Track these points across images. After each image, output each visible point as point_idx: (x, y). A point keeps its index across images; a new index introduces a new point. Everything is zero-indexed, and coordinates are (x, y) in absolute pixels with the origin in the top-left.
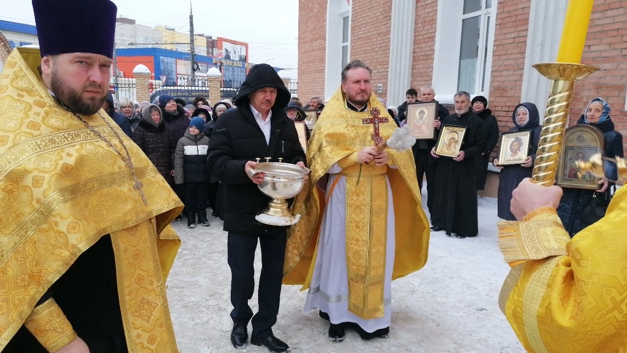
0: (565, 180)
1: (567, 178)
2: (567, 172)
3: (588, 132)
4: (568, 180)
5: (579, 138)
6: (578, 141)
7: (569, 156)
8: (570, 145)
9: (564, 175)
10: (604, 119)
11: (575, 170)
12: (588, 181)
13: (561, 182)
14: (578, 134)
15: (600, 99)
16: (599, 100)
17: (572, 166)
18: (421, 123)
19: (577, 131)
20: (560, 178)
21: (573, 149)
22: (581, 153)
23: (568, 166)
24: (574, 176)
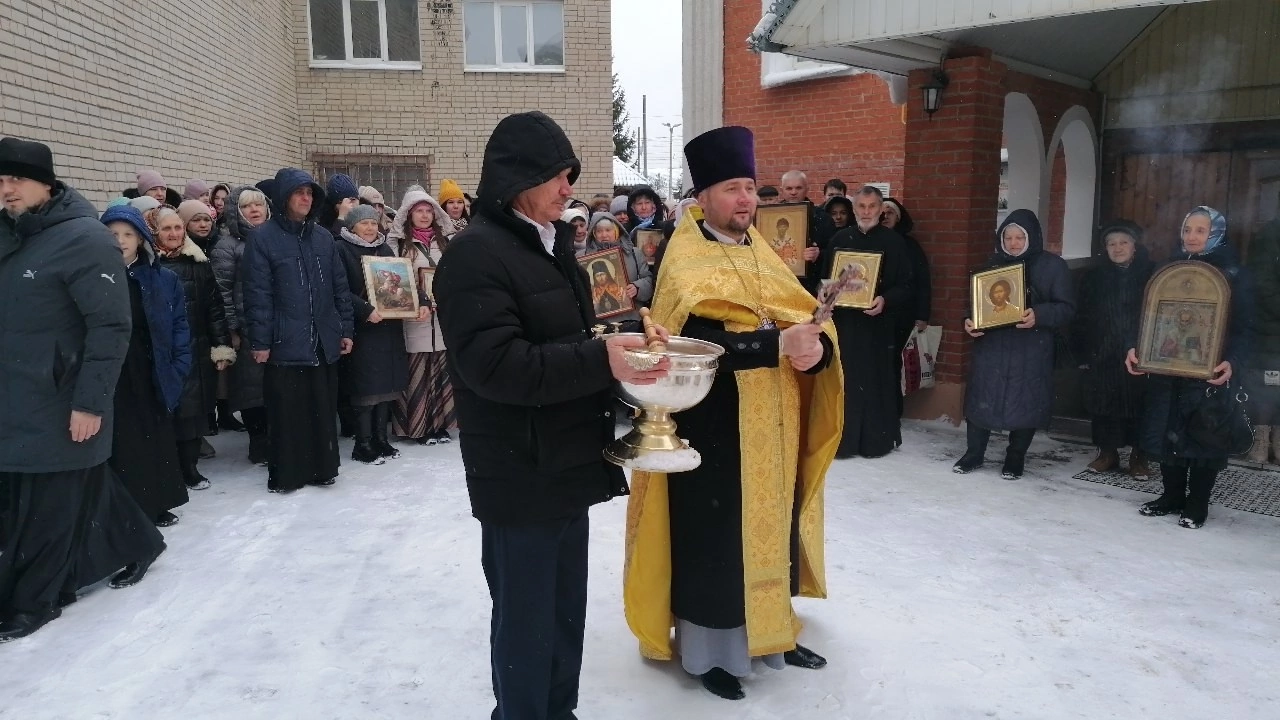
1: (1158, 354)
2: (1159, 345)
3: (1199, 273)
5: (1187, 285)
6: (1184, 291)
7: (1164, 317)
8: (1168, 296)
10: (1215, 242)
11: (1173, 343)
12: (1195, 363)
14: (1183, 277)
15: (1205, 207)
16: (1204, 210)
17: (1168, 335)
18: (782, 244)
19: (1185, 272)
20: (1144, 356)
21: (1172, 305)
22: (1186, 312)
23: (1162, 334)
24: (1172, 353)
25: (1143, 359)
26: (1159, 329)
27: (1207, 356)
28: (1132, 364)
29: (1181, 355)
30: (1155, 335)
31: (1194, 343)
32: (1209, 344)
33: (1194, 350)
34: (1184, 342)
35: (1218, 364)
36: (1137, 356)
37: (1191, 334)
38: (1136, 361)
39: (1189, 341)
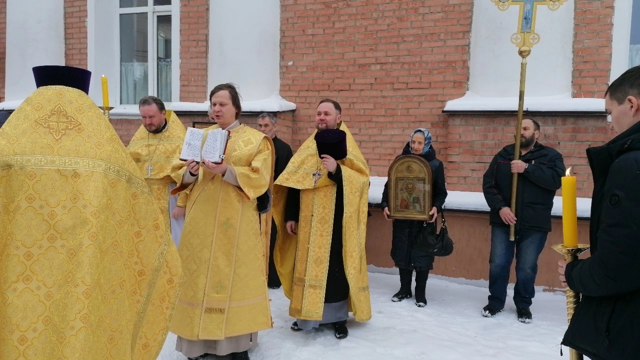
0: (398, 211)
1: (399, 208)
2: (399, 203)
3: (415, 162)
4: (400, 211)
5: (408, 168)
6: (408, 172)
7: (399, 187)
8: (400, 175)
9: (396, 206)
10: (427, 149)
11: (406, 201)
12: (419, 212)
13: (394, 213)
14: (406, 164)
15: (422, 129)
16: (420, 131)
17: (403, 197)
19: (406, 162)
20: (392, 210)
21: (402, 180)
22: (410, 184)
23: (400, 196)
24: (406, 206)
25: (392, 212)
26: (398, 194)
27: (424, 206)
28: (388, 215)
29: (411, 208)
30: (396, 197)
31: (417, 200)
32: (424, 200)
33: (417, 205)
34: (411, 200)
35: (431, 210)
36: (389, 210)
37: (414, 195)
38: (389, 213)
39: (414, 198)
